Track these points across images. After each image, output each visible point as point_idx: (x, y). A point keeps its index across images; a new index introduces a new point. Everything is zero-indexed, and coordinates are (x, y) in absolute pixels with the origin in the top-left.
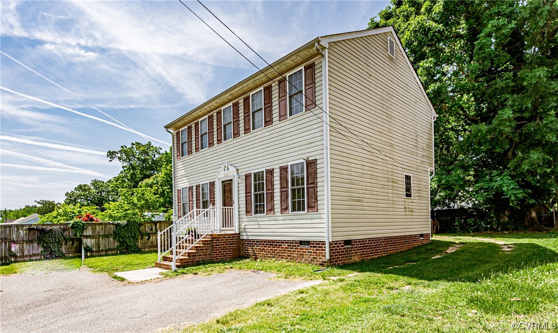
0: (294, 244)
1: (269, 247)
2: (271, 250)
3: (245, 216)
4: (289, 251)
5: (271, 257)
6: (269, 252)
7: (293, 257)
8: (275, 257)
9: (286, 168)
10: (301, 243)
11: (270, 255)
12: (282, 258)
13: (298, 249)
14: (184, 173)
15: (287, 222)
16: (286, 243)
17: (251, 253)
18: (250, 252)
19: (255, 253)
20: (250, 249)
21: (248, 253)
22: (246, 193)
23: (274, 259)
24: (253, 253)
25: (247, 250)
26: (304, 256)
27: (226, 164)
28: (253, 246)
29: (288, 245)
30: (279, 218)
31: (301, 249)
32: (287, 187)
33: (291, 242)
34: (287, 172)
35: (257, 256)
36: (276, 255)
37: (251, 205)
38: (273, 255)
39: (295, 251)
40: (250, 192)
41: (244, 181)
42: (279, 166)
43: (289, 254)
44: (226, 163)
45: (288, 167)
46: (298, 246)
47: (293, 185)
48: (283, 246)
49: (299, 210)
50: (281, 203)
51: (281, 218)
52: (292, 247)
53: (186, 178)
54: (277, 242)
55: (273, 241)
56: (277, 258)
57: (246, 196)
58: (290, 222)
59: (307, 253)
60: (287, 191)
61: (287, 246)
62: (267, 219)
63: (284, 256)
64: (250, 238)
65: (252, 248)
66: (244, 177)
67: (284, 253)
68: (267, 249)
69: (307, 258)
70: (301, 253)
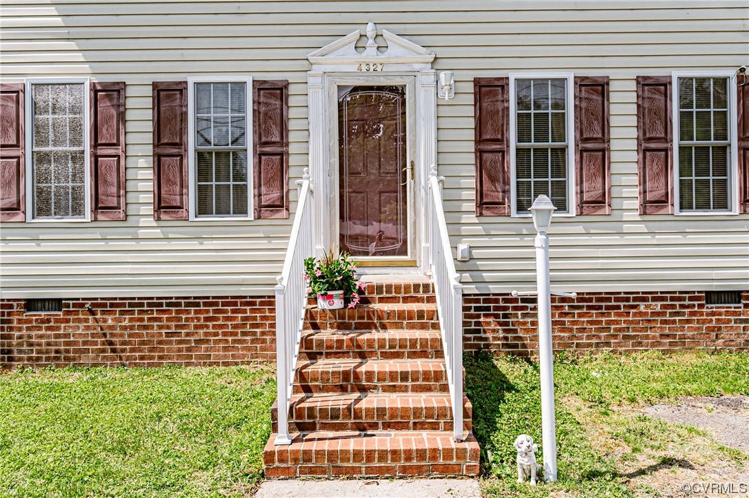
0: (687, 303)
1: (580, 315)
2: (591, 323)
3: (473, 218)
4: (665, 322)
5: (590, 345)
6: (583, 330)
7: (683, 337)
8: (608, 344)
9: (665, 85)
10: (712, 297)
11: (589, 337)
12: (640, 344)
13: (702, 314)
14: (59, 21)
15: (659, 239)
16: (654, 299)
17: (495, 338)
18: (490, 335)
19: (520, 338)
20: (493, 326)
21: (481, 339)
22: (479, 141)
23: (606, 350)
24: (506, 338)
25: (478, 331)
26: (724, 334)
27: (370, 30)
28: (505, 316)
29: (663, 307)
30: (627, 227)
31: (713, 314)
32: (667, 139)
33: (677, 296)
34: (666, 95)
35: (524, 346)
36: (615, 336)
37: (506, 182)
38: (599, 337)
39: (688, 321)
40: (502, 140)
41: (470, 99)
42: (634, 74)
43: (667, 332)
44: (370, 26)
45: (670, 83)
46: (701, 306)
47: (685, 134)
48: (642, 308)
49: (704, 205)
50: (643, 182)
51: (642, 227)
52: (678, 309)
53: (72, 45)
54: (617, 300)
55: (602, 297)
56: (619, 344)
57: (480, 153)
58: (678, 239)
59: (732, 324)
60: (666, 150)
61: (658, 309)
62: (580, 229)
63: (647, 337)
64: (494, 289)
65: (500, 324)
66: (470, 88)
67: (646, 329)
68: (574, 323)
69: (732, 337)
70: (714, 324)
